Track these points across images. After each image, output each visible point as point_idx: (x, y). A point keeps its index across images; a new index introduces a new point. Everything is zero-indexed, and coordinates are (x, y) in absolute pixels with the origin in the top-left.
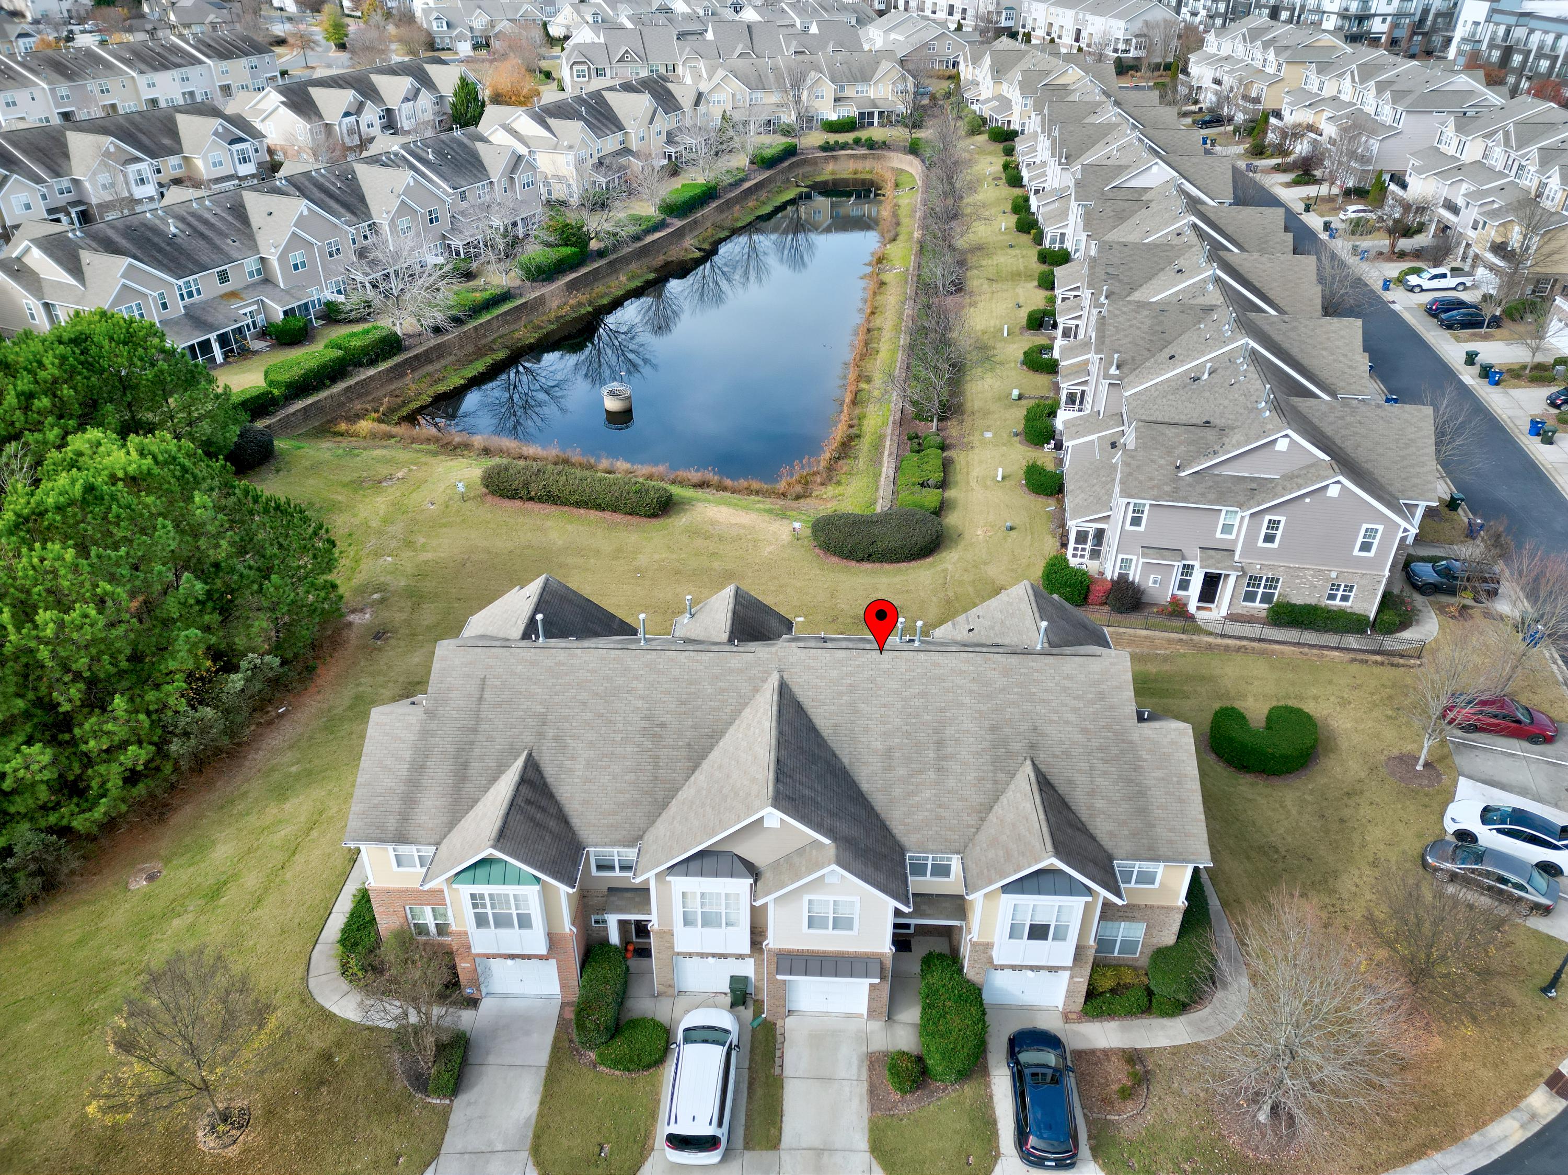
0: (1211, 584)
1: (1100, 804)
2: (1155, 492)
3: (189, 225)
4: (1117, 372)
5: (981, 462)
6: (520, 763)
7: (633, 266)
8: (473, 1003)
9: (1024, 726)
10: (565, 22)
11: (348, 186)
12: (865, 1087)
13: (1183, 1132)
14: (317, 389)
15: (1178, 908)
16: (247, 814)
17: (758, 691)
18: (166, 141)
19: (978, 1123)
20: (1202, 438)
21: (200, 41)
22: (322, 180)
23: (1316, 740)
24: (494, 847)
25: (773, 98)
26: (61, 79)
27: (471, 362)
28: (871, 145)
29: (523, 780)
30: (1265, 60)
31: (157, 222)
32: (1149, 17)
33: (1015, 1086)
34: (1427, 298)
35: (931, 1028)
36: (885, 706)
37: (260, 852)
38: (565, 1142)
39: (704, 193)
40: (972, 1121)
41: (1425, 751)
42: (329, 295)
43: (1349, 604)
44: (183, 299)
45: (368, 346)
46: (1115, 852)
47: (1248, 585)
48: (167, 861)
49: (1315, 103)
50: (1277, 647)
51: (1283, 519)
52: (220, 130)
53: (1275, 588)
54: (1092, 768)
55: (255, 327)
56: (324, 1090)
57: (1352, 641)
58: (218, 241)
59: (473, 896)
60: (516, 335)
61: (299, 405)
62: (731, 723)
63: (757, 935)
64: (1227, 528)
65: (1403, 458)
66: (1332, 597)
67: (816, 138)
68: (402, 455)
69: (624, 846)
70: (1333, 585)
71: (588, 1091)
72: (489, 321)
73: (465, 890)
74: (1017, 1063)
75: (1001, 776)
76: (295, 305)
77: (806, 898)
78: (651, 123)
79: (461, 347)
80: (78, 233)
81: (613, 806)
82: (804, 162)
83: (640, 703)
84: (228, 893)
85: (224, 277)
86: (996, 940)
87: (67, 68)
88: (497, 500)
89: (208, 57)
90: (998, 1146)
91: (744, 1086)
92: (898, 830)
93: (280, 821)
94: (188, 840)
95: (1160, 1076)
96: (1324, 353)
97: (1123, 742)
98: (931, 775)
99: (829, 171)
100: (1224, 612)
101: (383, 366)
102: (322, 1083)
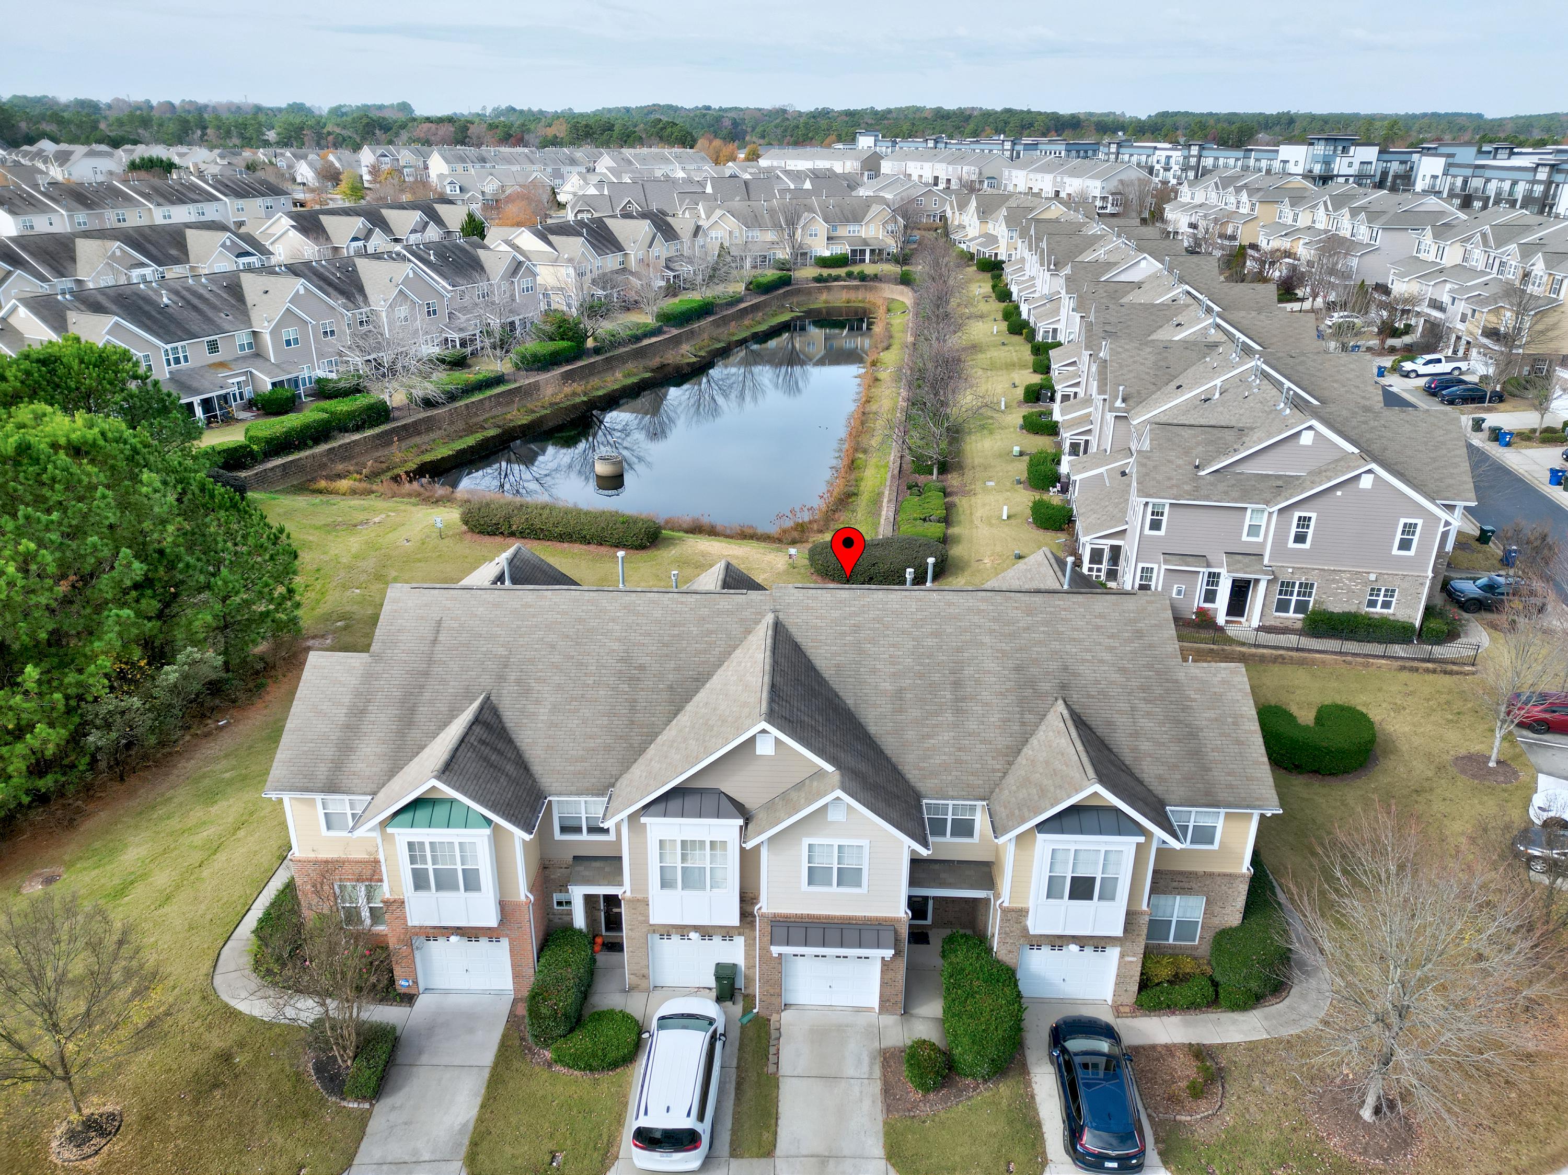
0: (1240, 591)
1: (1145, 746)
2: (1175, 491)
3: (183, 298)
4: (1123, 405)
5: (984, 505)
6: (476, 705)
7: (630, 366)
8: (408, 999)
9: (1054, 666)
10: (572, 190)
11: (348, 277)
12: (876, 1087)
13: (1269, 1135)
14: (299, 448)
15: (1243, 876)
16: (168, 818)
17: (750, 632)
18: (174, 252)
19: (1018, 1126)
20: (1220, 438)
21: (218, 181)
22: (322, 270)
23: (1374, 735)
24: (438, 778)
25: (770, 236)
26: (81, 207)
27: (461, 437)
28: (863, 277)
29: (476, 720)
30: (1238, 202)
31: (150, 293)
32: (1123, 176)
33: (1062, 1077)
34: (1422, 382)
35: (957, 1008)
36: (894, 646)
37: (177, 852)
38: (509, 1151)
39: (700, 307)
40: (1011, 1123)
41: (1495, 751)
42: (320, 373)
43: (1391, 611)
44: (169, 364)
45: (355, 411)
46: (1167, 797)
47: (1280, 594)
48: (70, 865)
49: (1291, 232)
50: (1318, 656)
51: (1314, 516)
52: (228, 243)
53: (1310, 595)
54: (1133, 709)
55: (242, 399)
56: (217, 1093)
57: (1398, 650)
58: (210, 313)
59: (411, 845)
60: (509, 416)
61: (279, 461)
62: (720, 666)
63: (747, 899)
64: (1254, 530)
65: (1434, 460)
66: (1372, 604)
67: (810, 272)
68: (380, 504)
69: (593, 795)
70: (1373, 589)
71: (541, 1093)
72: (481, 400)
73: (403, 835)
74: (1064, 1051)
75: (1029, 717)
76: (284, 377)
77: (806, 841)
78: (650, 247)
79: (452, 423)
80: (68, 296)
81: (581, 753)
82: (798, 291)
83: (615, 646)
84: (133, 891)
85: (213, 347)
86: (1031, 905)
87: (88, 198)
88: (477, 537)
89: (225, 195)
90: (1044, 1152)
91: (731, 1088)
92: (912, 775)
93: (204, 823)
94: (97, 845)
95: (1236, 1073)
96: (1335, 385)
97: (1167, 681)
98: (949, 717)
99: (823, 300)
100: (1255, 623)
101: (369, 433)
102: (215, 1086)
